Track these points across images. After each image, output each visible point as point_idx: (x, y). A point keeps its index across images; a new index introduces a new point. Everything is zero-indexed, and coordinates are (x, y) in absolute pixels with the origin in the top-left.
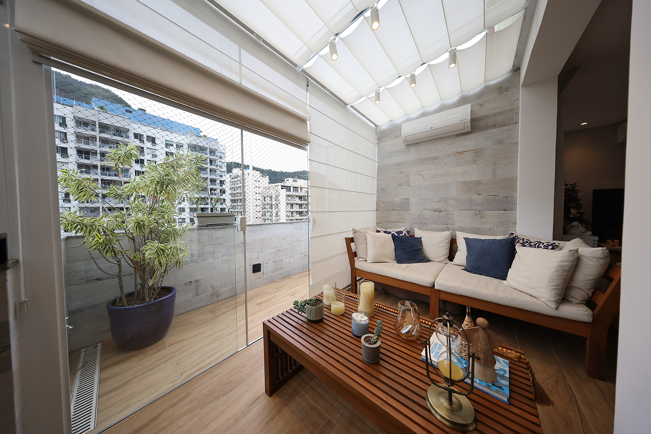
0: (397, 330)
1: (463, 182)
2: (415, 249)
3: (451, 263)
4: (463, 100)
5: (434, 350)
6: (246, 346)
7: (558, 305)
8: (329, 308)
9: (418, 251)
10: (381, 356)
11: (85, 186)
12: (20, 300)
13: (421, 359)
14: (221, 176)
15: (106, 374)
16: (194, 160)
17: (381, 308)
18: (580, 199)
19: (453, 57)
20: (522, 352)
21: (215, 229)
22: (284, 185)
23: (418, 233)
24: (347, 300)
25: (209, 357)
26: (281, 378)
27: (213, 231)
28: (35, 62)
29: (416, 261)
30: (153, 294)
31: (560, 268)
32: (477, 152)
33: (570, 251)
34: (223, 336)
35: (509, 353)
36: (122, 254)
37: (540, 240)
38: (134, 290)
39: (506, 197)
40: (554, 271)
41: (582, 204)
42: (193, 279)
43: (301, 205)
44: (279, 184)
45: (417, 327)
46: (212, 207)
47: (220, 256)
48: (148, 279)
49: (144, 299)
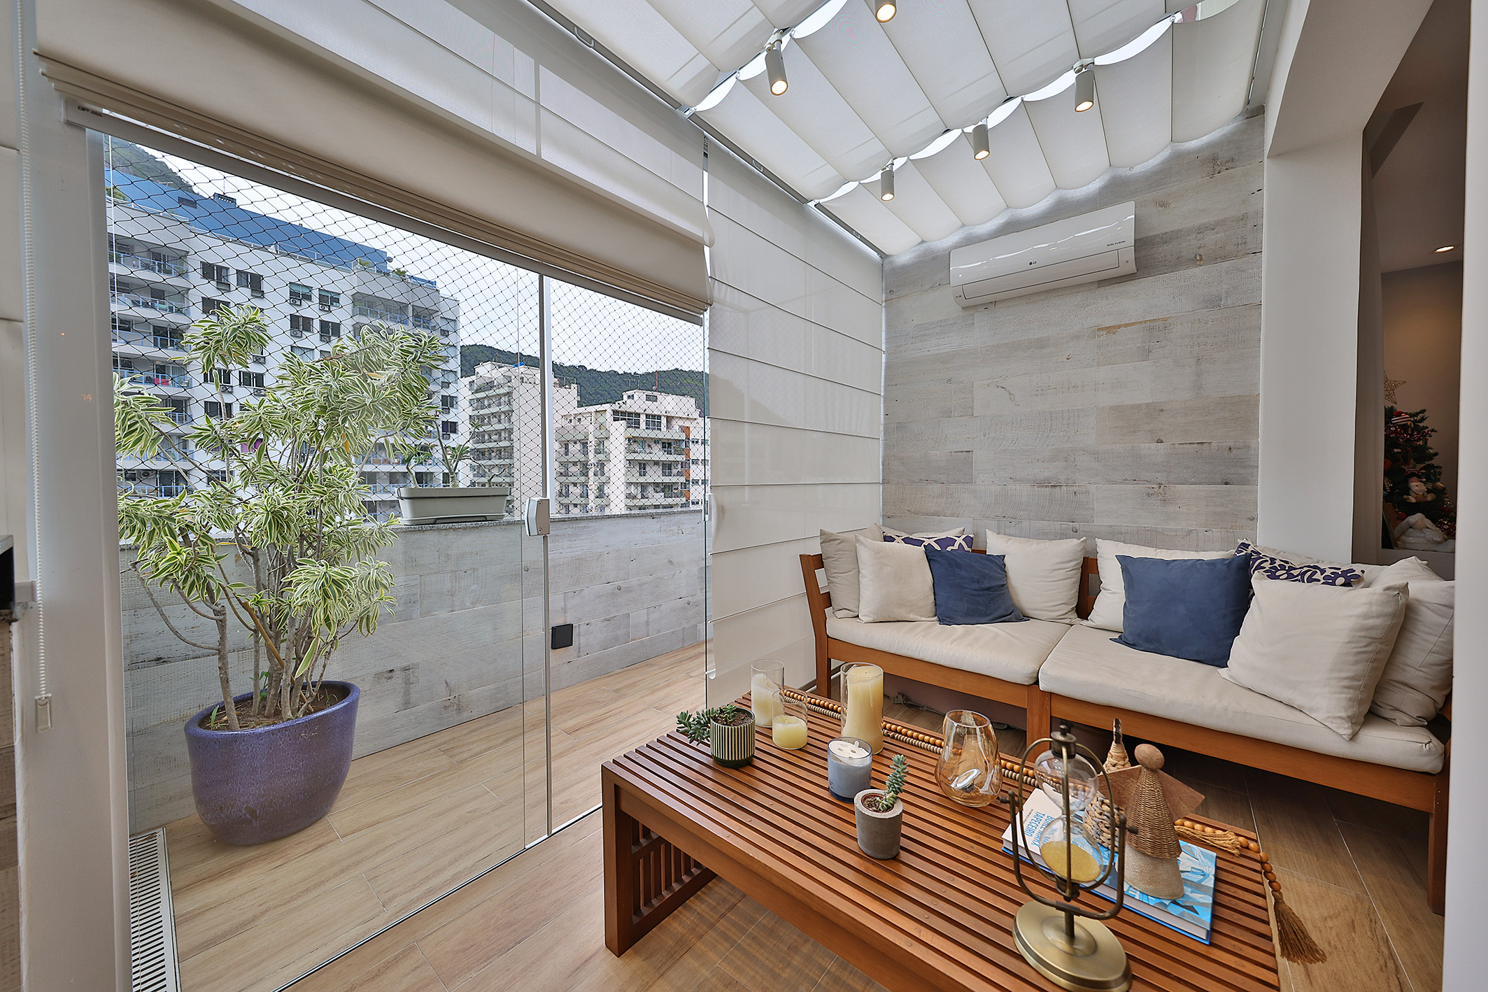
0: (943, 785)
1: (1115, 408)
2: (986, 585)
3: (1085, 622)
4: (1115, 191)
5: (1034, 828)
6: (546, 836)
7: (1357, 728)
8: (767, 732)
9: (996, 593)
10: (904, 842)
11: (140, 417)
12: (37, 697)
13: (1003, 848)
14: (446, 385)
15: (189, 903)
16: (412, 350)
17: (900, 733)
18: (1436, 454)
19: (1087, 86)
20: (1252, 835)
21: (455, 529)
22: (621, 409)
23: (995, 545)
24: (813, 714)
25: (450, 864)
26: (645, 911)
27: (452, 535)
28: (69, 123)
29: (990, 617)
30: (302, 700)
31: (1363, 634)
32: (1151, 329)
33: (1388, 589)
34: (483, 812)
35: (1219, 836)
36: (227, 595)
37: (1318, 563)
38: (252, 690)
39: (1230, 449)
40: (1347, 640)
41: (1440, 467)
42: (396, 664)
43: (667, 467)
44: (606, 407)
45: (992, 776)
46: (447, 471)
47: (468, 604)
48: (289, 659)
49: (278, 713)
